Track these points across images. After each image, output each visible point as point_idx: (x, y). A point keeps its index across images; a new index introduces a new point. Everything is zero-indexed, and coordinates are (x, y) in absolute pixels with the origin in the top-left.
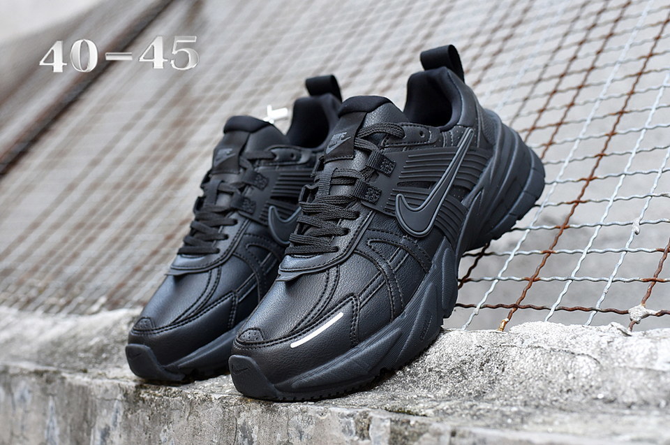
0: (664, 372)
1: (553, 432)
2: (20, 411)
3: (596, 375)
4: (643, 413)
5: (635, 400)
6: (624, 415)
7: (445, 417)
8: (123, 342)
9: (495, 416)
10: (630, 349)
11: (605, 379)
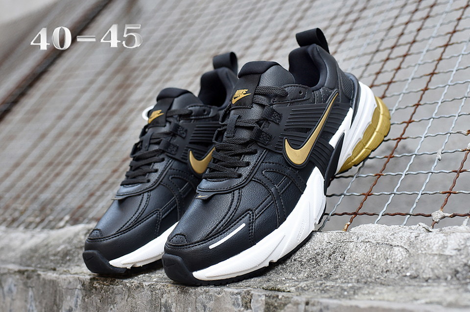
0: (451, 256)
1: (374, 300)
2: (8, 299)
3: (406, 259)
4: (435, 284)
5: (431, 276)
6: (423, 286)
7: (303, 292)
8: (81, 248)
9: (336, 290)
10: (430, 241)
11: (412, 262)
